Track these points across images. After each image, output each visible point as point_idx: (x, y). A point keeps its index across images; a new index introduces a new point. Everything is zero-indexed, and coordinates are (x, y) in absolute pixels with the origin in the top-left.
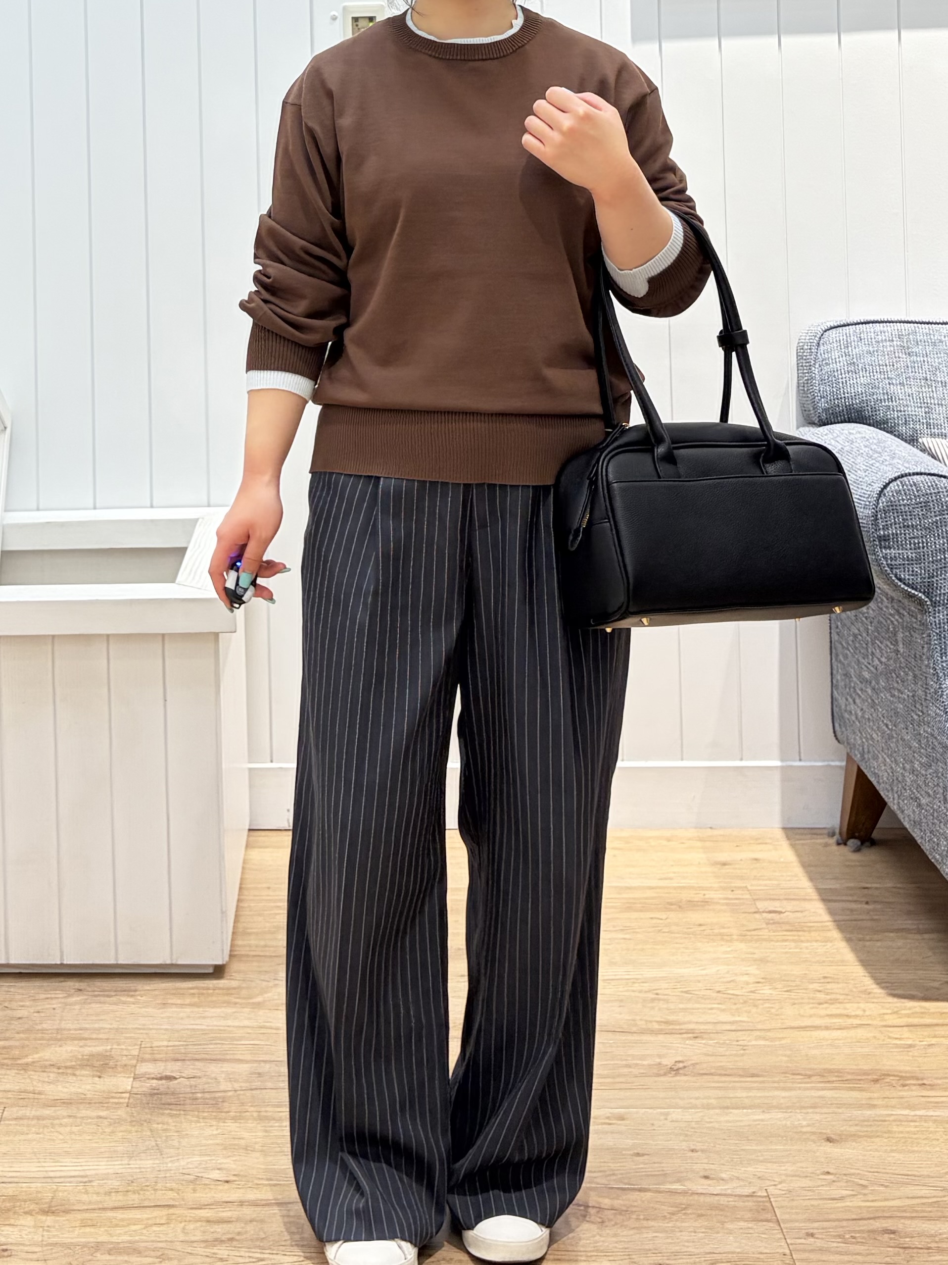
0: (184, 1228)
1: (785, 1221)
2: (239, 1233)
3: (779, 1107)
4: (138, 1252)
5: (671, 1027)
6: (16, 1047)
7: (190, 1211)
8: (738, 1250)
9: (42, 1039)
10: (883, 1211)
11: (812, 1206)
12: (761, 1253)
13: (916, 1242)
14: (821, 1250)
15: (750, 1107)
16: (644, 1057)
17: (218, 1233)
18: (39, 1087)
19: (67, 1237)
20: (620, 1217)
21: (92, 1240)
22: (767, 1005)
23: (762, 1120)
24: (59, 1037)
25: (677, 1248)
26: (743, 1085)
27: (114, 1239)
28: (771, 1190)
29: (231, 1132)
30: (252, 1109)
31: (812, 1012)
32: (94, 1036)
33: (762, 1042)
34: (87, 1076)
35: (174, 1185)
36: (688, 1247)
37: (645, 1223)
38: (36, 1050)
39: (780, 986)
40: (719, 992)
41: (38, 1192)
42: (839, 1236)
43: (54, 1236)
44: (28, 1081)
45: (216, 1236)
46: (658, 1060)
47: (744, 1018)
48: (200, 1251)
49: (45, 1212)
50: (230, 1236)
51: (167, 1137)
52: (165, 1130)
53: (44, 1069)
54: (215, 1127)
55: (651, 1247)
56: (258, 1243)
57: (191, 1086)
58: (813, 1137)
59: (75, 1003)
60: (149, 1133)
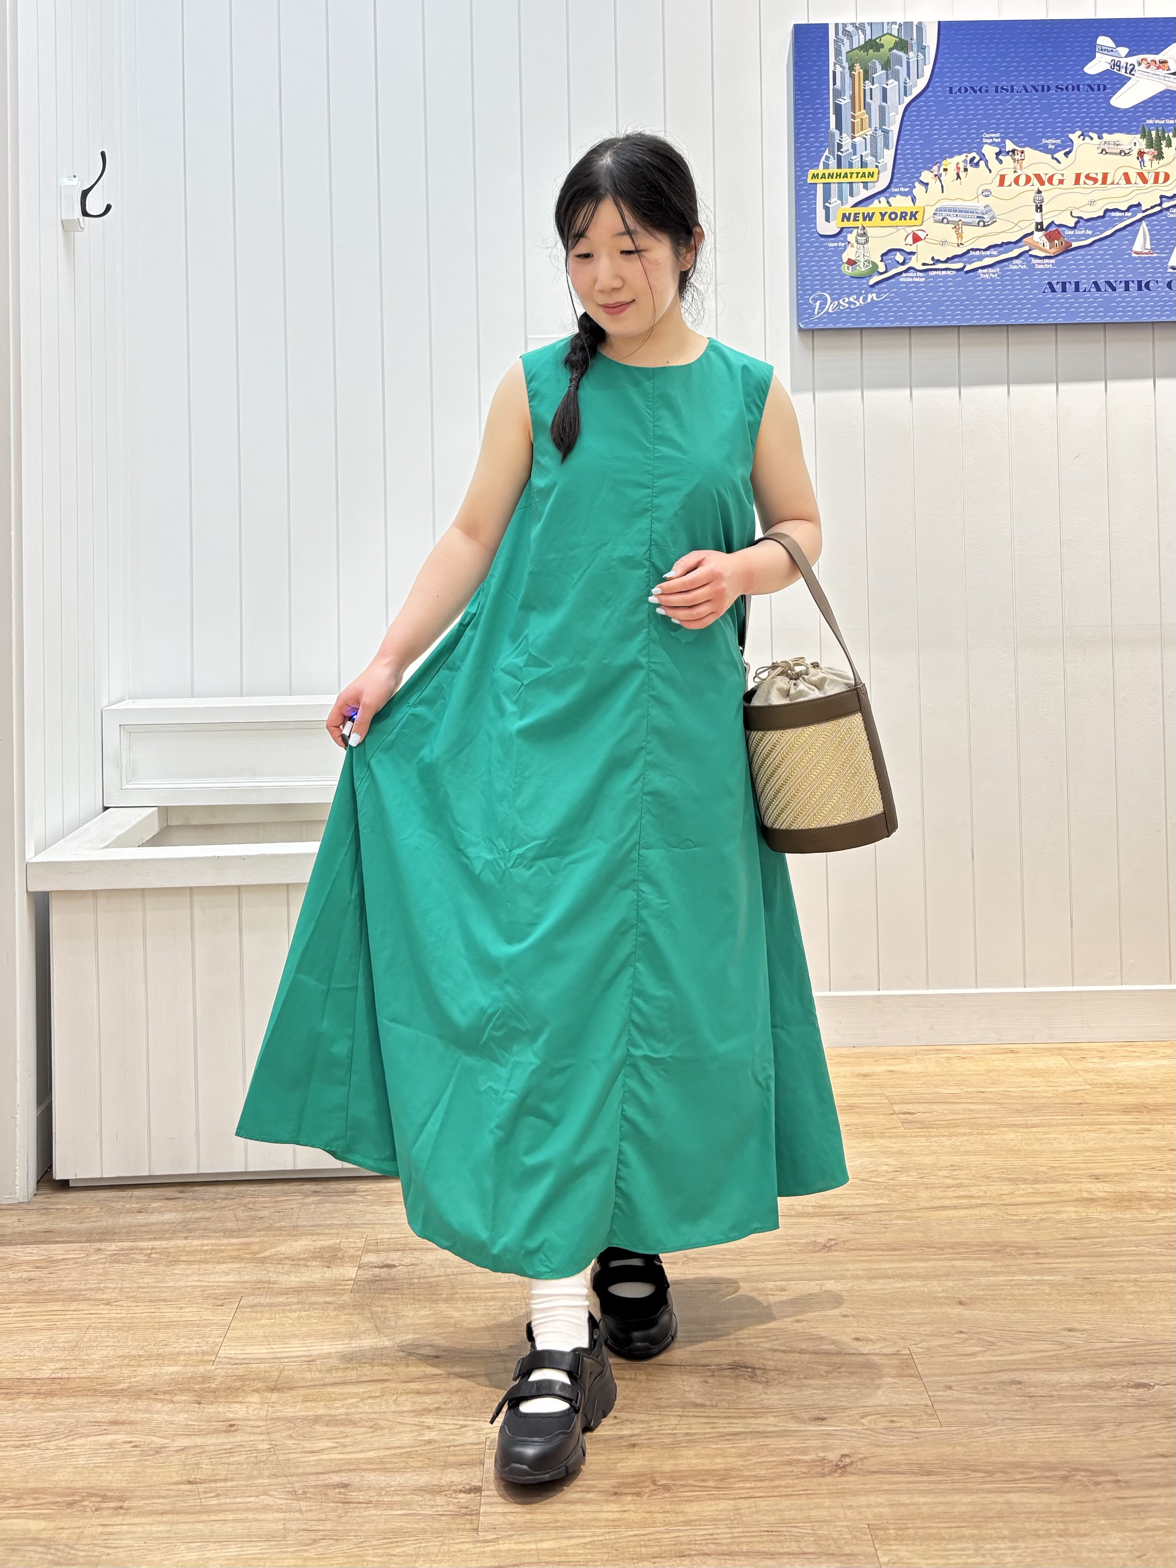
0: (396, 1400)
1: (926, 1376)
2: (445, 1403)
3: (917, 1277)
4: (353, 1423)
5: (825, 1210)
6: (256, 1243)
7: (403, 1384)
8: (886, 1403)
9: (280, 1235)
10: (1010, 1364)
11: (949, 1361)
12: (907, 1405)
13: (1040, 1391)
14: (958, 1401)
15: (894, 1276)
16: (800, 1237)
17: (426, 1403)
18: (274, 1277)
19: (290, 1412)
20: (782, 1377)
21: (311, 1413)
22: (904, 1190)
23: (903, 1288)
24: (295, 1232)
25: (832, 1403)
26: (887, 1258)
27: (332, 1412)
28: (914, 1349)
29: (442, 1311)
30: (460, 1291)
31: (942, 1194)
32: (327, 1231)
33: (901, 1222)
34: (317, 1266)
35: (389, 1361)
36: (842, 1401)
37: (806, 1382)
38: (273, 1245)
39: (914, 1174)
40: (863, 1180)
41: (265, 1372)
42: (973, 1388)
43: (277, 1411)
44: (265, 1272)
45: (425, 1406)
46: (813, 1239)
47: (887, 1202)
48: (409, 1420)
49: (272, 1390)
50: (437, 1405)
51: (385, 1318)
52: (385, 1312)
53: (280, 1262)
54: (428, 1309)
55: (810, 1402)
56: (462, 1411)
57: (408, 1272)
58: (948, 1301)
59: (312, 1203)
60: (369, 1315)
